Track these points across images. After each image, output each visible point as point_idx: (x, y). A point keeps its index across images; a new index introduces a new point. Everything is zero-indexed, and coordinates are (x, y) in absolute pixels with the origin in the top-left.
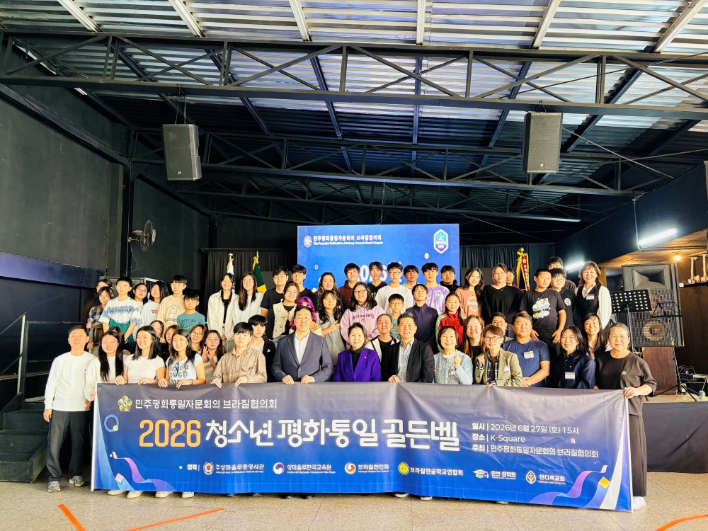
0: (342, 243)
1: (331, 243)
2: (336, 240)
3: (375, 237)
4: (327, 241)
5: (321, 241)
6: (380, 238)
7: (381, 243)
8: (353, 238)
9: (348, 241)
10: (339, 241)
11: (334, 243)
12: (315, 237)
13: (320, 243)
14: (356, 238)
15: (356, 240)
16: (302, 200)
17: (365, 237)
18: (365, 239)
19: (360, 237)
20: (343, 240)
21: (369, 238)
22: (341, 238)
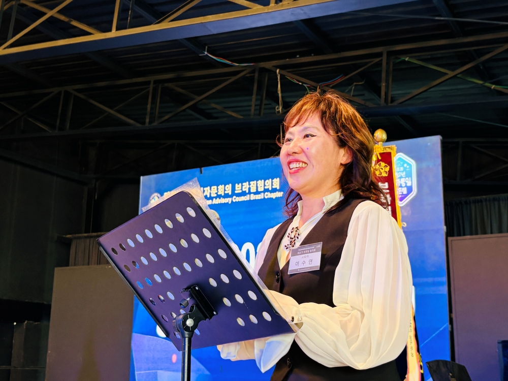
0: (209, 202)
3: (268, 183)
6: (276, 183)
7: (280, 194)
9: (219, 196)
14: (233, 189)
15: (234, 193)
17: (249, 184)
18: (249, 189)
19: (242, 186)
20: (212, 195)
21: (257, 187)
22: (209, 191)
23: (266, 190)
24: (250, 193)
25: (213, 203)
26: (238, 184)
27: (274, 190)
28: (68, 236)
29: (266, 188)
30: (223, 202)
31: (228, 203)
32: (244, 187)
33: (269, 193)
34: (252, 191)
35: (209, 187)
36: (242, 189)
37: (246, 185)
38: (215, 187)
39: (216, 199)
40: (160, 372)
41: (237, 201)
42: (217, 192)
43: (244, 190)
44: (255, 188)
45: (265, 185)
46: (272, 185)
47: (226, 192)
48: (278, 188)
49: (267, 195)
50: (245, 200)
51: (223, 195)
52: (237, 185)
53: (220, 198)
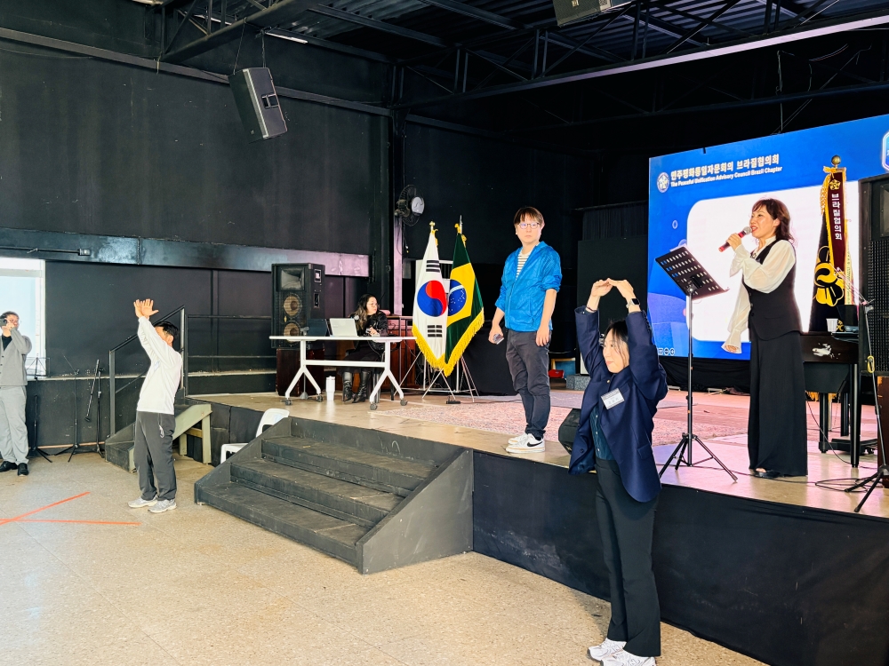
0: (713, 179)
1: (697, 181)
2: (704, 174)
3: (768, 160)
4: (691, 178)
5: (683, 179)
6: (776, 159)
7: (779, 169)
8: (731, 165)
9: (722, 173)
10: (709, 175)
11: (702, 180)
12: (674, 174)
13: (681, 183)
14: (735, 166)
15: (735, 170)
16: (647, 113)
17: (750, 161)
18: (750, 165)
19: (743, 163)
20: (715, 172)
21: (758, 164)
22: (712, 169)
23: (766, 166)
24: (751, 169)
25: (716, 180)
26: (740, 162)
27: (773, 166)
28: (580, 209)
30: (726, 178)
31: (730, 179)
32: (745, 164)
33: (769, 169)
34: (752, 167)
35: (712, 166)
36: (743, 166)
37: (747, 161)
38: (718, 165)
39: (719, 175)
40: (672, 323)
41: (739, 176)
42: (719, 169)
43: (745, 166)
44: (756, 164)
45: (765, 162)
46: (772, 161)
47: (728, 169)
48: (777, 163)
49: (767, 170)
50: (746, 175)
51: (725, 171)
52: (738, 162)
53: (722, 175)
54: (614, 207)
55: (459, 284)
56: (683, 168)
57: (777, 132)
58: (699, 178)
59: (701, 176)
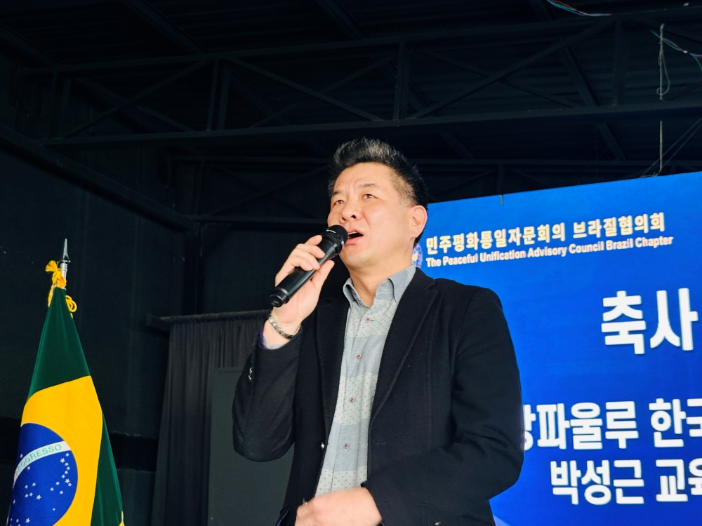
0: (521, 255)
1: (485, 258)
2: (501, 243)
3: (642, 222)
4: (472, 252)
5: (452, 253)
6: (658, 221)
7: (668, 241)
9: (542, 245)
10: (511, 247)
11: (496, 256)
13: (446, 260)
14: (569, 231)
15: (570, 239)
17: (603, 224)
18: (603, 231)
19: (587, 226)
20: (526, 243)
21: (619, 229)
22: (519, 235)
23: (637, 234)
24: (604, 238)
25: (529, 256)
26: (579, 223)
27: (654, 234)
28: (165, 318)
29: (637, 229)
30: (550, 255)
31: (559, 256)
32: (590, 228)
33: (644, 240)
34: (608, 235)
35: (518, 229)
36: (587, 232)
37: (595, 224)
38: (532, 228)
39: (535, 249)
41: (579, 252)
42: (534, 236)
43: (591, 233)
44: (615, 230)
45: (634, 226)
46: (650, 225)
47: (554, 237)
48: (662, 229)
49: (640, 242)
50: (596, 250)
51: (548, 241)
52: (575, 224)
53: (542, 248)
54: (237, 318)
55: (55, 438)
56: (452, 232)
57: (650, 174)
58: (489, 251)
59: (494, 248)
